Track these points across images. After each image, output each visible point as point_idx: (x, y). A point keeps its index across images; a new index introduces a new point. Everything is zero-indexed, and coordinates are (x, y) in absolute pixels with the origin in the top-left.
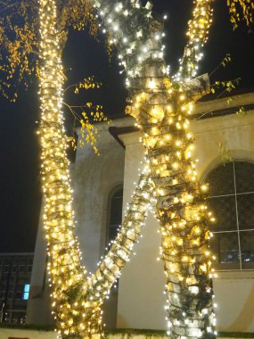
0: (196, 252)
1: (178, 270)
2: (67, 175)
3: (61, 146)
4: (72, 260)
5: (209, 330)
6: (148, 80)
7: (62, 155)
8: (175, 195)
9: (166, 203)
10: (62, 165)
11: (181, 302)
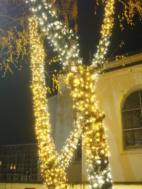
0: (99, 145)
1: (91, 153)
2: (46, 107)
3: (43, 93)
4: (50, 149)
5: (107, 180)
6: (72, 67)
7: (43, 97)
8: (87, 119)
9: (83, 123)
10: (43, 102)
11: (94, 168)
